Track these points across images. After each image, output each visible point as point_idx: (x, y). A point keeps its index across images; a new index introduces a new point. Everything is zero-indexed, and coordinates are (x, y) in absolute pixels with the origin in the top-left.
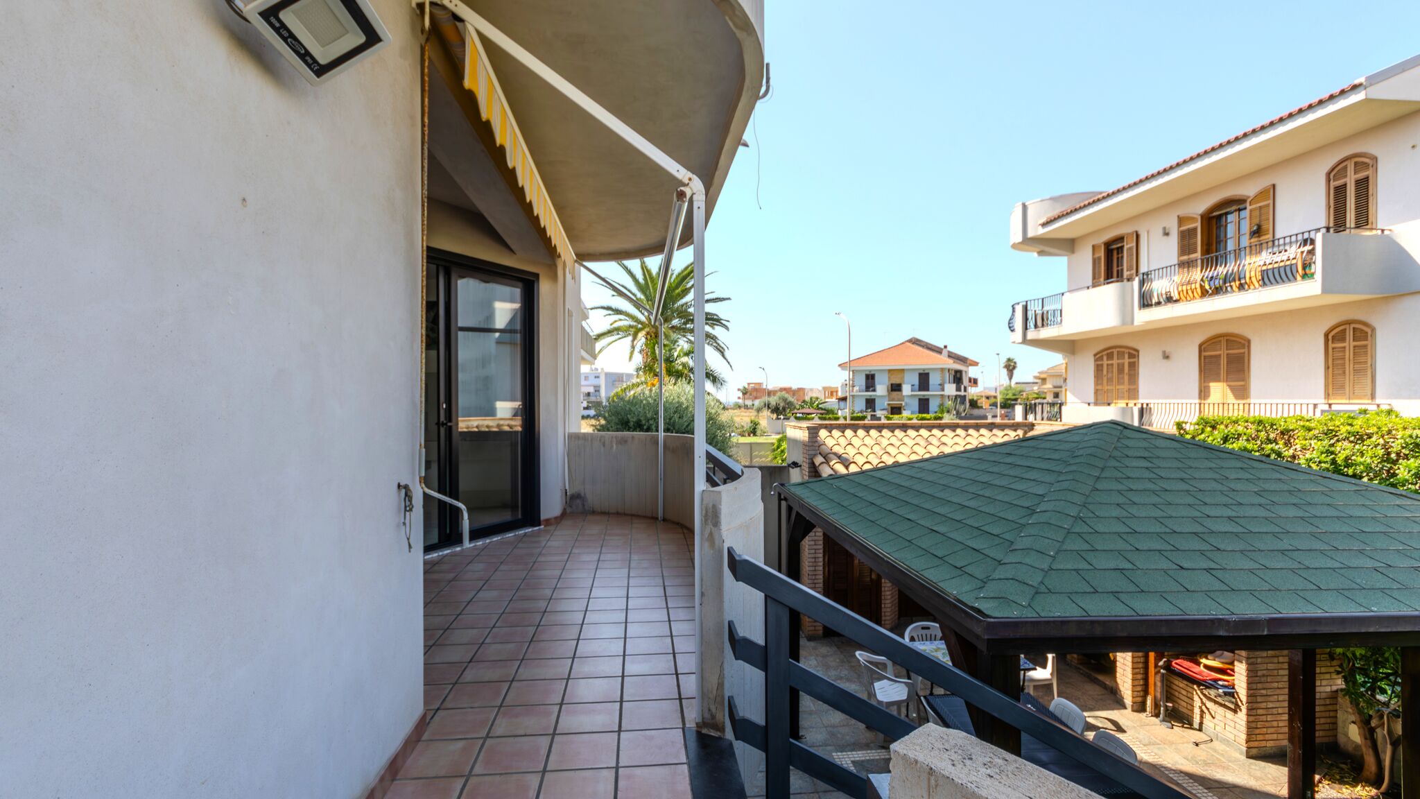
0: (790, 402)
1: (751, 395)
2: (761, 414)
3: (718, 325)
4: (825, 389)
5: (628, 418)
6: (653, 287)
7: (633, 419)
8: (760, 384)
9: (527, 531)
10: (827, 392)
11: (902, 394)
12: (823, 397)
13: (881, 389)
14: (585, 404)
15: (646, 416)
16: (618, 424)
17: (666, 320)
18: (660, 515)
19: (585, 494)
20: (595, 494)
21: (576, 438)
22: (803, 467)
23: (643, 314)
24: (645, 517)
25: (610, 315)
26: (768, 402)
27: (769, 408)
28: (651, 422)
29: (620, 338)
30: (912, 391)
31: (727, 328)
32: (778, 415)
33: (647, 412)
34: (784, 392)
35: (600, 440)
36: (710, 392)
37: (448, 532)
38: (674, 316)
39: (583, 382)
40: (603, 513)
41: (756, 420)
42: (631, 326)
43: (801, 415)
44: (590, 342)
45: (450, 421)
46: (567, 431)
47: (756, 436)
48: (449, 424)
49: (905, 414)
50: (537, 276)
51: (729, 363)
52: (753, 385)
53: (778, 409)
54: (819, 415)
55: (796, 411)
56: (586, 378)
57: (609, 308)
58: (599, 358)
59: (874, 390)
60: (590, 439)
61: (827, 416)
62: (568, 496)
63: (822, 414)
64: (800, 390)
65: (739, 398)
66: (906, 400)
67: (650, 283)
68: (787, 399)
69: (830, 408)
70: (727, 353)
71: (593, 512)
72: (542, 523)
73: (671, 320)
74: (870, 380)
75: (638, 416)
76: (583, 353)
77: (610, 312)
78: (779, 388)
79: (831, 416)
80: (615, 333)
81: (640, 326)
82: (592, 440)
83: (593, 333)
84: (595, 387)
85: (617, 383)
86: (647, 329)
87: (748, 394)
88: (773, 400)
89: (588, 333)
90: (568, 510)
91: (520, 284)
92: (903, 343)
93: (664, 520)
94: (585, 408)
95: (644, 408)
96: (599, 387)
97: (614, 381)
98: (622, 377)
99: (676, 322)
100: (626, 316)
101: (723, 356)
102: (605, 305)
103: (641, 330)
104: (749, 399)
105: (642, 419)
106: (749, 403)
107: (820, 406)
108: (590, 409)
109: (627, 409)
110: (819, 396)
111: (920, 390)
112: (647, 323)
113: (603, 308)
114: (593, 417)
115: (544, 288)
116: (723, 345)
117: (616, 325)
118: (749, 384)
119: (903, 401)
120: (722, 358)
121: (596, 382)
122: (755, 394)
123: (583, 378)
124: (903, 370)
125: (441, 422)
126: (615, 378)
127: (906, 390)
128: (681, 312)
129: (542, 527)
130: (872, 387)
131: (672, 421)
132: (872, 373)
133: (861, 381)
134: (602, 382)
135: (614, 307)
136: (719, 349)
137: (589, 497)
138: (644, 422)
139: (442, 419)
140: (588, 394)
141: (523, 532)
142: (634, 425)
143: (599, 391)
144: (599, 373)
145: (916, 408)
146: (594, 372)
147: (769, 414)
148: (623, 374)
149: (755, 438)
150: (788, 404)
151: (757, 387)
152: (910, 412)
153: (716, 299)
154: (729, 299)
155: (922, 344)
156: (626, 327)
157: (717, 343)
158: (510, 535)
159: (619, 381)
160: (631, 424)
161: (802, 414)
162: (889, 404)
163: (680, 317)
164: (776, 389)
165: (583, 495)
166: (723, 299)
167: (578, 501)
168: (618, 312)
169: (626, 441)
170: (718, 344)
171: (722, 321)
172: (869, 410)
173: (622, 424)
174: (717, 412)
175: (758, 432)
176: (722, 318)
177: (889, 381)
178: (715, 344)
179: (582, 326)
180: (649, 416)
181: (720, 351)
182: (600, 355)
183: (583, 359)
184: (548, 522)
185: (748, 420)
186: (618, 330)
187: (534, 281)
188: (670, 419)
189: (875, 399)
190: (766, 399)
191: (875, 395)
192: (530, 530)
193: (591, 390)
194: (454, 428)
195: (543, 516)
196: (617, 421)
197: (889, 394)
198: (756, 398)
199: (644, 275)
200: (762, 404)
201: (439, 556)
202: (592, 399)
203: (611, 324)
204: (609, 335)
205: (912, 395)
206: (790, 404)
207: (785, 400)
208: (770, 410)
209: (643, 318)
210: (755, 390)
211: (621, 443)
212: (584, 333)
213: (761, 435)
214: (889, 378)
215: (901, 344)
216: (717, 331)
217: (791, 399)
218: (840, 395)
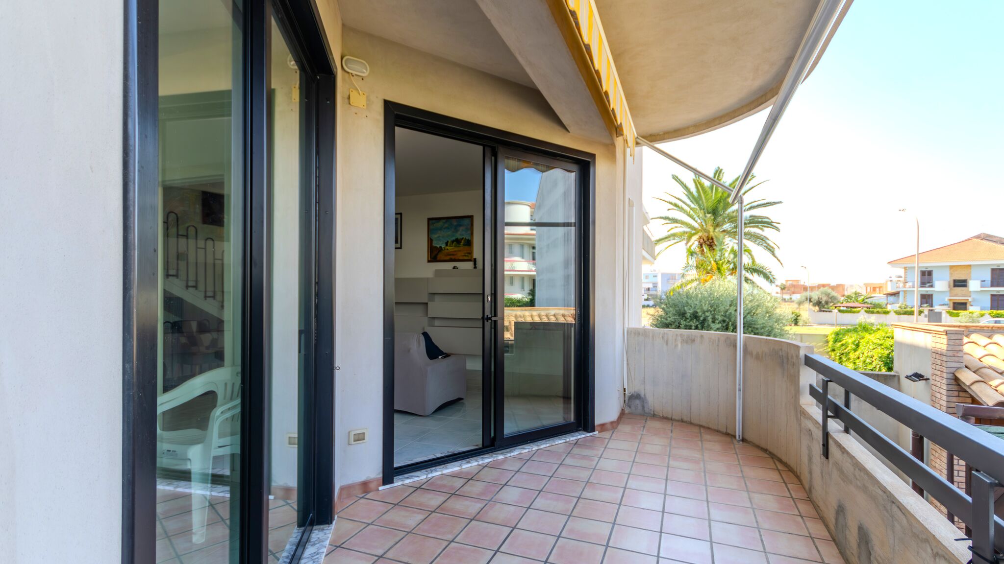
0: (833, 296)
1: (788, 290)
2: (802, 306)
3: (768, 227)
4: (866, 285)
5: (685, 310)
6: (705, 198)
7: (689, 312)
8: (798, 281)
9: (579, 437)
10: (869, 288)
11: (968, 290)
12: (864, 293)
13: (940, 285)
14: (646, 297)
15: (702, 308)
16: (675, 315)
17: (718, 225)
18: (738, 433)
19: (645, 395)
20: (655, 399)
21: (635, 334)
22: (931, 382)
23: (696, 221)
24: (718, 431)
25: (667, 223)
26: (810, 296)
27: (810, 301)
28: (707, 314)
29: (676, 243)
30: (982, 287)
31: (778, 229)
32: (820, 308)
33: (703, 305)
34: (826, 288)
35: (663, 337)
36: (762, 287)
37: (492, 435)
38: (725, 221)
39: (644, 280)
40: (665, 419)
41: (797, 311)
42: (685, 232)
43: (845, 308)
44: (650, 245)
45: (495, 315)
46: (626, 326)
47: (798, 325)
48: (493, 319)
49: (974, 309)
50: (593, 156)
51: (779, 261)
52: (791, 282)
53: (820, 302)
54: (865, 309)
55: (839, 304)
56: (647, 277)
57: (666, 218)
58: (658, 258)
59: (932, 286)
60: (651, 335)
61: (875, 310)
62: (626, 396)
63: (867, 308)
64: (838, 286)
65: (777, 293)
66: (973, 296)
67: (702, 194)
68: (829, 294)
69: (877, 303)
70: (777, 252)
71: (654, 416)
72: (596, 428)
73: (722, 225)
74: (927, 276)
75: (695, 308)
76: (644, 253)
77: (668, 222)
78: (817, 284)
79: (878, 310)
80: (672, 238)
81: (693, 232)
82: (653, 337)
83: (654, 238)
84: (653, 284)
85: (671, 280)
86: (700, 234)
87: (786, 290)
88: (815, 295)
89: (648, 237)
90: (627, 411)
91: (574, 167)
92: (969, 240)
93: (744, 440)
94: (646, 300)
95: (700, 301)
96: (657, 283)
97: (668, 279)
98: (675, 276)
99: (727, 226)
100: (681, 224)
101: (774, 254)
102: (663, 216)
103: (695, 234)
104: (787, 293)
105: (699, 311)
106: (787, 297)
107: (866, 300)
108: (650, 300)
109: (684, 302)
110: (859, 291)
111: (992, 286)
112: (700, 228)
113: (661, 218)
114: (652, 306)
115: (601, 171)
116: (772, 245)
117: (672, 232)
118: (787, 281)
119: (970, 297)
120: (773, 256)
121: (654, 280)
122: (792, 289)
123: (643, 277)
124: (970, 266)
125: (486, 316)
126: (669, 278)
127: (974, 285)
128: (732, 217)
129: (596, 432)
130: (929, 282)
131: (728, 313)
132: (929, 269)
133: (916, 278)
134: (659, 280)
135: (670, 217)
136: (769, 249)
137: (650, 399)
138: (700, 314)
139: (488, 312)
140: (648, 289)
141: (574, 438)
142: (690, 317)
143: (656, 287)
144: (657, 273)
145: (988, 304)
146: (653, 272)
147: (811, 307)
148: (675, 274)
149: (796, 327)
150: (831, 298)
151: (795, 283)
152: (979, 308)
153: (767, 204)
154: (780, 202)
155: (995, 240)
156: (680, 233)
157: (766, 243)
158: (560, 442)
159: (672, 279)
160: (688, 315)
161: (847, 307)
162: (950, 300)
163: (731, 222)
164: (814, 285)
165: (642, 395)
166: (775, 203)
167: (638, 402)
168: (675, 221)
169: (693, 341)
170: (768, 244)
171: (773, 224)
172: (926, 305)
173: (679, 315)
174: (774, 305)
175: (800, 323)
176: (774, 221)
177: (950, 277)
178: (764, 244)
179: (643, 230)
180: (705, 308)
181: (770, 250)
182: (659, 256)
183: (644, 258)
184: (603, 427)
185: (790, 311)
186: (674, 235)
187: (589, 162)
188: (726, 311)
189: (932, 295)
190: (808, 294)
191: (934, 291)
192: (583, 436)
193: (651, 286)
194: (499, 323)
195: (598, 421)
196: (674, 312)
197: (951, 290)
198: (794, 293)
199: (697, 187)
200: (804, 298)
201: (478, 465)
202: (651, 292)
203: (668, 231)
204: (666, 240)
205: (982, 291)
206: (833, 299)
207: (828, 295)
208: (811, 303)
209: (696, 225)
210: (794, 286)
211: (687, 342)
212: (645, 237)
213: (803, 325)
214: (951, 274)
215: (966, 240)
216: (767, 232)
217: (834, 294)
218: (890, 290)
